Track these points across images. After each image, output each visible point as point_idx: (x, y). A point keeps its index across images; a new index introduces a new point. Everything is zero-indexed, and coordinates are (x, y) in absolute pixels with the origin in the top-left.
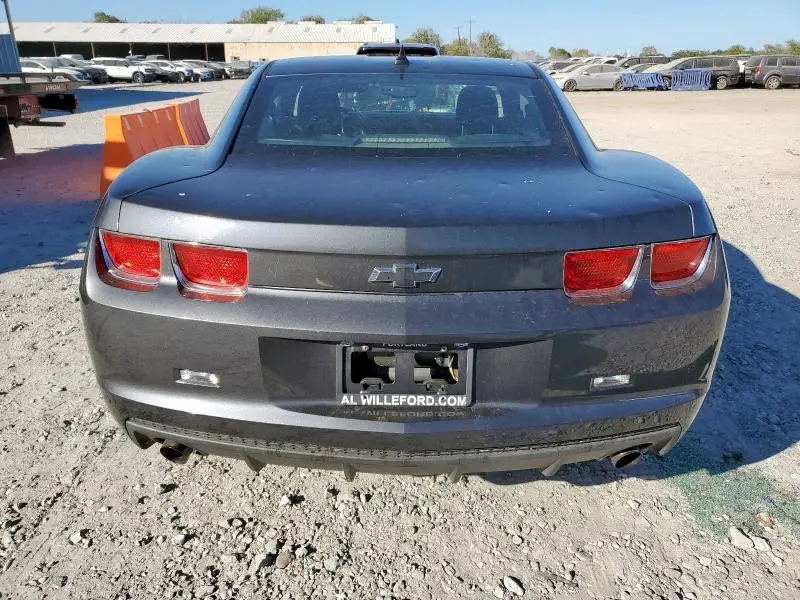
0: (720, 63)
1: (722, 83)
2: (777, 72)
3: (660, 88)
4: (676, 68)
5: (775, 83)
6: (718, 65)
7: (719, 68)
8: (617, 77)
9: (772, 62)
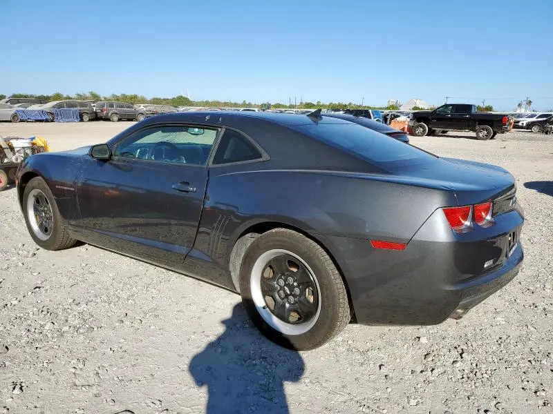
0: (82, 105)
1: (86, 118)
2: (116, 111)
3: (47, 121)
4: (54, 107)
5: (116, 118)
6: (81, 106)
7: (82, 108)
8: (13, 112)
9: (112, 106)
